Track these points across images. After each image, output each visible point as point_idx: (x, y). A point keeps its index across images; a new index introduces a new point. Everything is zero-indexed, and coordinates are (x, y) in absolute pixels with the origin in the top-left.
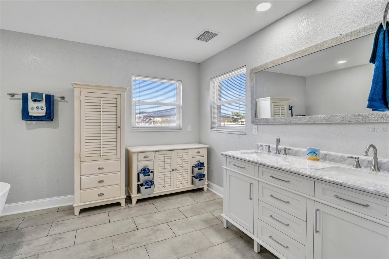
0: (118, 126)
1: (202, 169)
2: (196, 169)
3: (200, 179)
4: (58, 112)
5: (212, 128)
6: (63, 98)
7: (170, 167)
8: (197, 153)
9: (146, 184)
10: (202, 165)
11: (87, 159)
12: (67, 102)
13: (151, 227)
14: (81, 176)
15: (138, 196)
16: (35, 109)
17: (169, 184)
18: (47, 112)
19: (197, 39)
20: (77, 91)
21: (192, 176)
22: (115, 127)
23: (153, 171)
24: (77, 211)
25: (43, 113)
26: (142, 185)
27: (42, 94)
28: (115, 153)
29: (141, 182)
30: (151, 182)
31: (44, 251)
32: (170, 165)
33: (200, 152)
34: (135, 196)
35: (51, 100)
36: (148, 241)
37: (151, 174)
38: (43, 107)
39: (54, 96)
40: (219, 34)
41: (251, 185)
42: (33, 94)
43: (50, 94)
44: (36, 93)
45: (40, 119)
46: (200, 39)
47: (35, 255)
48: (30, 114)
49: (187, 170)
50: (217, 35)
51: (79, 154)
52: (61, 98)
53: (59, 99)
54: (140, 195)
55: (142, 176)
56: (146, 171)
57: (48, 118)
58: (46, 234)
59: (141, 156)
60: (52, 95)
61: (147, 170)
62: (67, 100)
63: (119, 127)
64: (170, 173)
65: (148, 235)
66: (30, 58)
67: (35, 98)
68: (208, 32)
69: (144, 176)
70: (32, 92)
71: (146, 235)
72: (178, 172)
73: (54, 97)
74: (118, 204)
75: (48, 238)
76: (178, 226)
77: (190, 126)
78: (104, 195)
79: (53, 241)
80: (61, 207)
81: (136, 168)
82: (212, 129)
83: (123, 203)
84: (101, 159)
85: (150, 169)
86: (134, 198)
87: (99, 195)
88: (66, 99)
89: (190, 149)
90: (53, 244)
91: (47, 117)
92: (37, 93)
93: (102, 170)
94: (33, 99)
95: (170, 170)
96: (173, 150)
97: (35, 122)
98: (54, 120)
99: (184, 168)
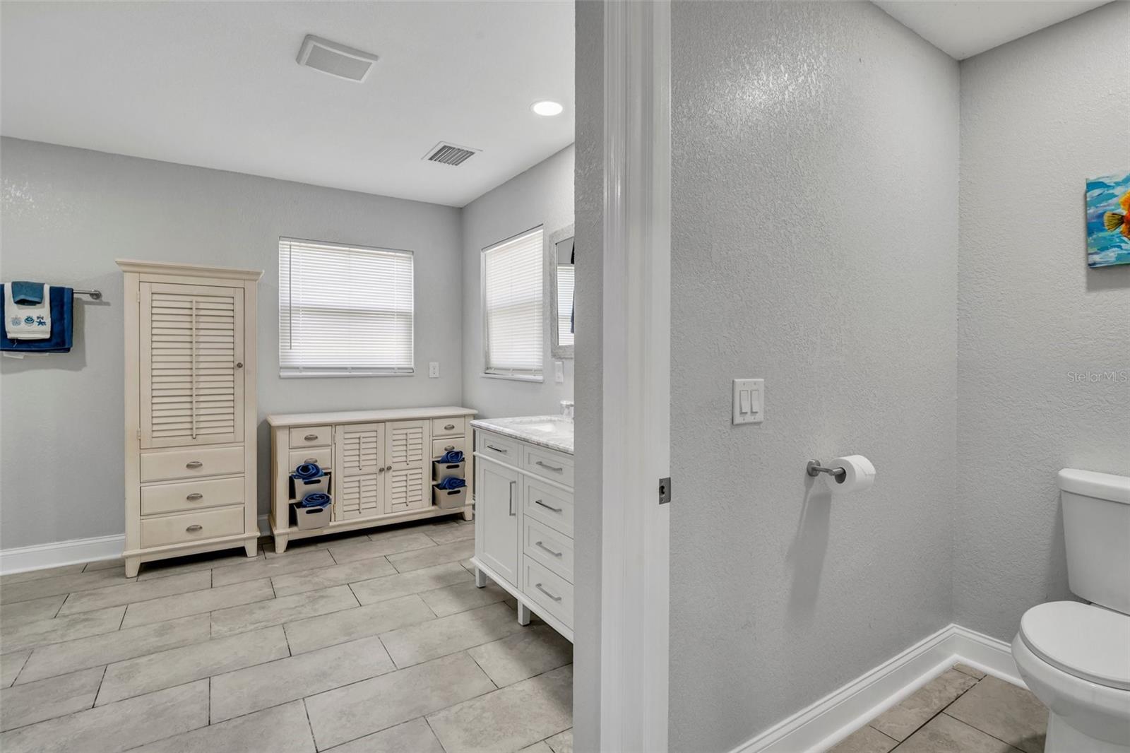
0: (236, 363)
1: (457, 466)
2: (442, 468)
3: (451, 490)
4: (82, 329)
5: (488, 369)
6: (97, 296)
7: (374, 462)
8: (446, 428)
9: (309, 501)
10: (458, 456)
11: (157, 443)
12: (108, 304)
13: (309, 593)
14: (142, 485)
15: (292, 533)
16: (23, 323)
17: (373, 505)
18: (55, 330)
19: (431, 159)
20: (130, 280)
21: (433, 486)
22: (231, 365)
23: (330, 473)
24: (132, 568)
25: (43, 332)
26: (300, 505)
27: (41, 286)
28: (231, 430)
29: (299, 498)
30: (322, 496)
31: (45, 642)
32: (373, 457)
33: (453, 427)
34: (283, 531)
35: (65, 300)
36: (293, 617)
37: (325, 480)
38: (42, 318)
39: (72, 292)
40: (477, 153)
41: (513, 485)
42: (17, 286)
43: (63, 286)
44: (24, 282)
45: (35, 347)
46: (438, 158)
47: (25, 649)
48: (10, 336)
49: (420, 471)
50: (472, 153)
51: (138, 432)
52: (92, 295)
53: (87, 298)
54: (294, 529)
55: (299, 483)
56: (309, 470)
57: (57, 344)
58: (52, 613)
59: (298, 437)
60: (67, 287)
61: (313, 468)
62: (106, 301)
63: (240, 366)
64: (374, 476)
65: (296, 607)
66: (8, 196)
67: (22, 297)
68: (450, 148)
69: (306, 483)
70: (14, 280)
71: (293, 606)
72: (394, 474)
73: (73, 294)
74: (240, 552)
75: (56, 621)
76: (372, 589)
77: (437, 364)
78: (201, 530)
79: (68, 625)
80: (90, 563)
81: (286, 464)
82: (487, 372)
83: (251, 548)
84: (194, 442)
85: (320, 467)
86: (282, 537)
87: (188, 530)
88: (104, 299)
89: (428, 418)
90: (69, 629)
91: (54, 341)
92: (27, 283)
93: (198, 469)
94: (18, 299)
95: (375, 469)
96: (384, 421)
97: (24, 353)
98: (71, 349)
99: (412, 465)
